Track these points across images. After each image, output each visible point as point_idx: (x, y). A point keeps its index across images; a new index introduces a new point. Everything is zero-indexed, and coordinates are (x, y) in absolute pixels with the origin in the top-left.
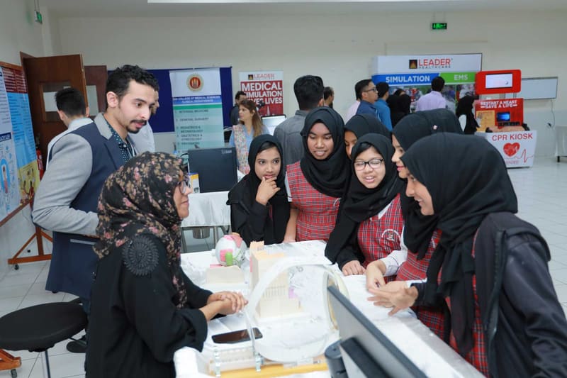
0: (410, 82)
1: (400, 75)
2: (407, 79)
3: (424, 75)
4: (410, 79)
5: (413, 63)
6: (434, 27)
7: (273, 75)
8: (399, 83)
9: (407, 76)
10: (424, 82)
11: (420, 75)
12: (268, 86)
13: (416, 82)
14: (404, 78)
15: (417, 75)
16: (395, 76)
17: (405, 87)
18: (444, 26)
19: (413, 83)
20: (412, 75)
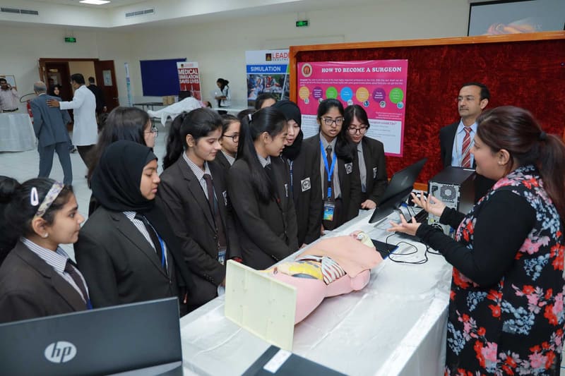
0: (267, 72)
1: (260, 66)
2: (264, 69)
3: (277, 66)
4: (267, 69)
5: (269, 56)
6: (298, 24)
7: (192, 65)
8: (259, 72)
9: (264, 66)
10: (276, 72)
11: (273, 66)
12: (191, 72)
13: (271, 72)
14: (262, 68)
15: (271, 66)
16: (257, 66)
17: (264, 75)
18: (306, 23)
19: (269, 72)
20: (268, 66)
